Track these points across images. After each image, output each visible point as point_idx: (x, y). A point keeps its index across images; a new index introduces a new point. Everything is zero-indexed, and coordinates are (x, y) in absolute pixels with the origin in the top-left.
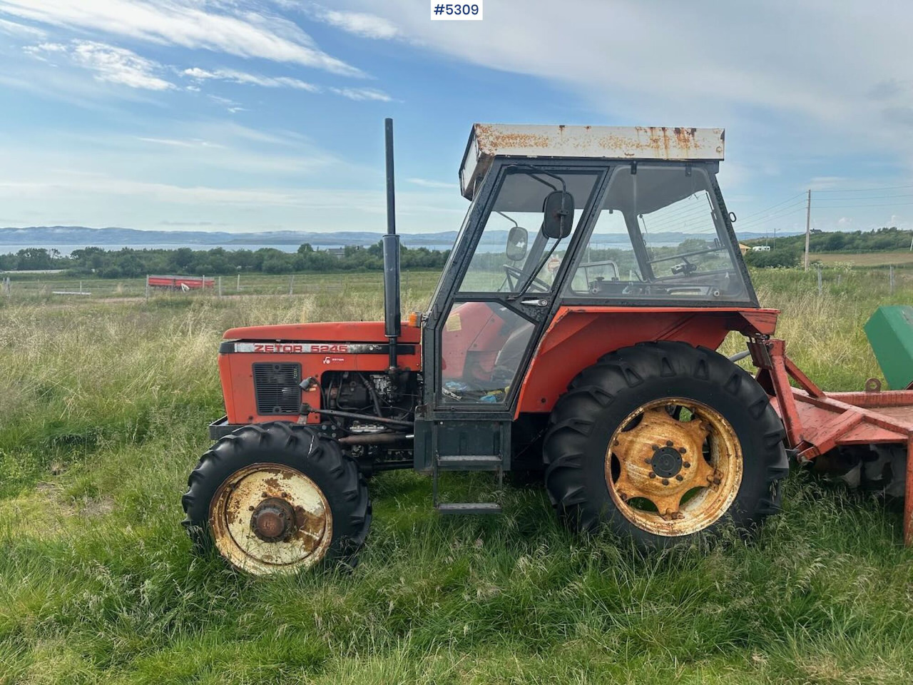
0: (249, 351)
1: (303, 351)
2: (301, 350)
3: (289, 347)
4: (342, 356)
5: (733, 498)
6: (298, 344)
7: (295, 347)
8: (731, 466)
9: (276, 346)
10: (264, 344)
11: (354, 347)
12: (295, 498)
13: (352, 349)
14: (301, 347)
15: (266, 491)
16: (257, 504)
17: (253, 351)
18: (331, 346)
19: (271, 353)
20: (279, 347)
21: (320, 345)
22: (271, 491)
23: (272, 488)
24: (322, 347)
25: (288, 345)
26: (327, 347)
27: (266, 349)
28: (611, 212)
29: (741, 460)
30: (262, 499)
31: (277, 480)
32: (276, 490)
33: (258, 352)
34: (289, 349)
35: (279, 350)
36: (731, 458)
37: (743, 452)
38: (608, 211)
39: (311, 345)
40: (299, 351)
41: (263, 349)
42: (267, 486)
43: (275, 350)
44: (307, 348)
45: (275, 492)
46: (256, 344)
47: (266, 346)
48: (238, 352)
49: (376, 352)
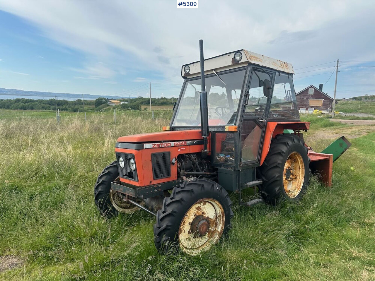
0: (150, 148)
1: (171, 146)
2: (170, 145)
3: (165, 144)
4: (185, 147)
5: (303, 182)
6: (170, 143)
7: (168, 144)
8: (301, 172)
9: (161, 144)
10: (156, 144)
11: (188, 142)
12: (206, 213)
13: (188, 143)
14: (170, 144)
15: (196, 213)
16: (192, 221)
17: (152, 147)
18: (181, 142)
19: (159, 148)
20: (162, 145)
21: (177, 142)
22: (198, 212)
23: (198, 211)
24: (178, 143)
25: (165, 143)
26: (180, 143)
27: (157, 146)
28: (223, 88)
29: (304, 170)
30: (194, 217)
31: (200, 206)
32: (200, 211)
33: (153, 148)
34: (165, 145)
35: (162, 146)
36: (301, 170)
37: (305, 167)
38: (222, 87)
39: (174, 142)
40: (169, 146)
41: (156, 146)
42: (196, 210)
43: (160, 146)
44: (172, 144)
45: (200, 213)
46: (153, 144)
47: (157, 144)
48: (145, 149)
49: (193, 144)
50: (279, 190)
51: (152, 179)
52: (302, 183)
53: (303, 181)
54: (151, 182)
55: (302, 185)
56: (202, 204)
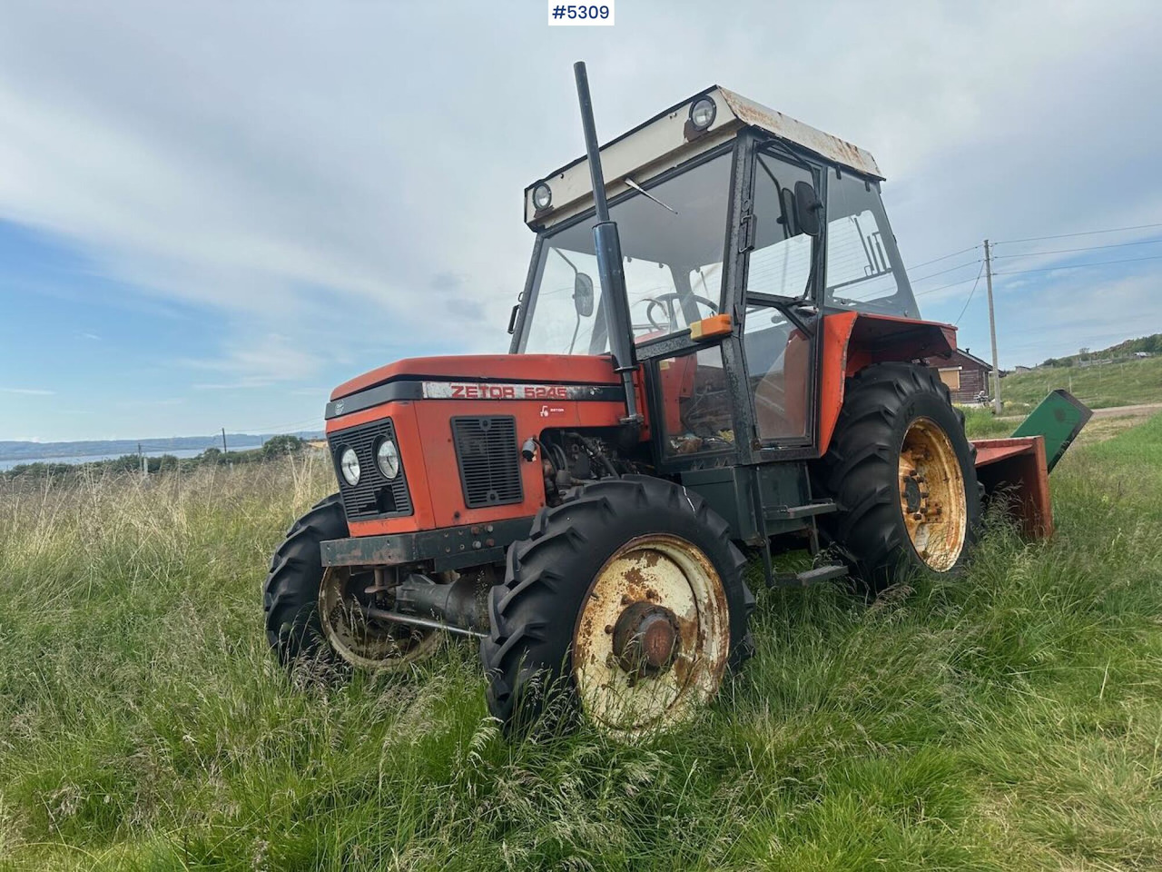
0: (445, 397)
1: (516, 397)
2: (512, 394)
3: (496, 390)
4: (560, 404)
6: (510, 385)
7: (504, 389)
8: (951, 490)
9: (480, 388)
10: (464, 385)
11: (571, 389)
12: (663, 597)
13: (572, 393)
14: (512, 389)
15: (626, 592)
16: (615, 621)
17: (450, 396)
18: (548, 388)
19: (476, 399)
20: (484, 389)
21: (535, 387)
22: (632, 590)
23: (634, 586)
24: (538, 389)
25: (496, 385)
26: (543, 389)
27: (468, 392)
28: (661, 267)
29: (961, 482)
30: (621, 608)
31: (639, 570)
32: (639, 588)
33: (456, 398)
34: (496, 392)
35: (484, 395)
36: (950, 482)
37: (962, 471)
38: (658, 264)
39: (524, 386)
40: (510, 397)
41: (463, 392)
42: (627, 583)
43: (479, 394)
44: (519, 391)
45: (640, 593)
46: (454, 384)
47: (468, 388)
48: (429, 399)
49: (588, 398)
50: (893, 537)
51: (460, 506)
52: (961, 525)
53: (965, 519)
54: (457, 516)
55: (963, 531)
56: (644, 561)
